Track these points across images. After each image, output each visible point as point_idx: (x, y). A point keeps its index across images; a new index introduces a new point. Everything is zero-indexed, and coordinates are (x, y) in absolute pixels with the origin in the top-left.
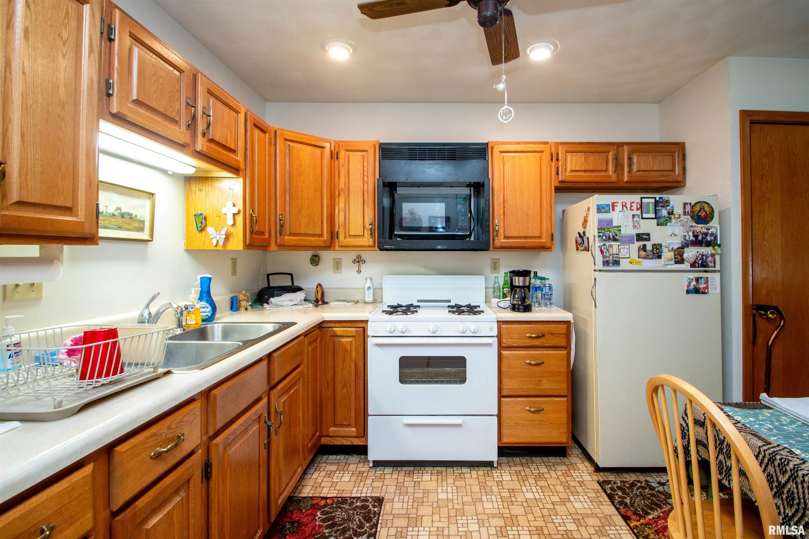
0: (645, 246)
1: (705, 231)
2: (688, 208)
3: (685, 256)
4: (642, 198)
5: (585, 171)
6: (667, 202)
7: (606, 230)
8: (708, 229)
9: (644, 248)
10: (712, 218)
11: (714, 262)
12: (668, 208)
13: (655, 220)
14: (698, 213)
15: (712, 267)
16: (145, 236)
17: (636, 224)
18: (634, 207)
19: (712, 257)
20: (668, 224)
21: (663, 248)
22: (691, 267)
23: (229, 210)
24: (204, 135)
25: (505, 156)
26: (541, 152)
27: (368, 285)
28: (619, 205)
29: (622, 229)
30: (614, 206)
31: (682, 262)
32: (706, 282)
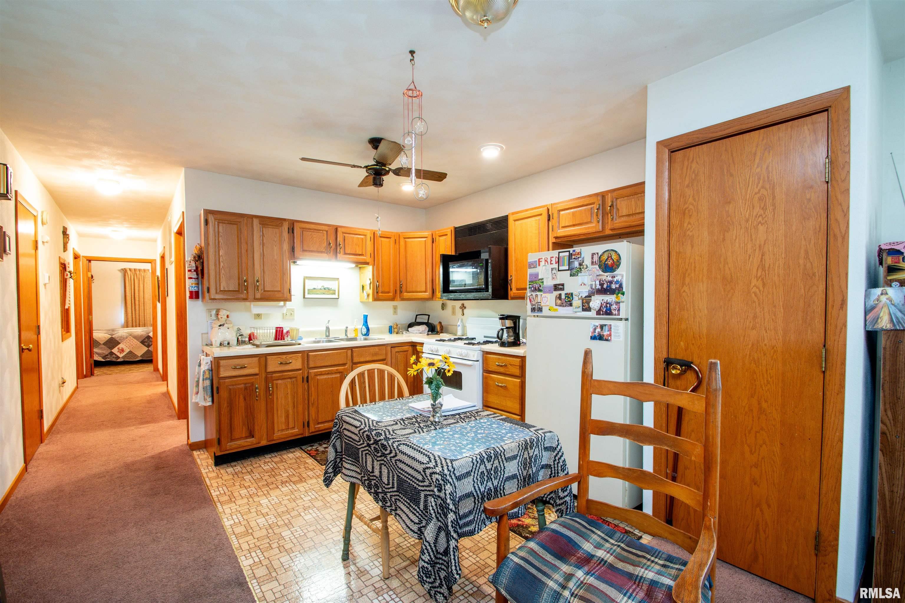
0: (560, 295)
1: (610, 279)
2: (596, 258)
3: (591, 304)
4: (559, 253)
5: (574, 225)
6: (579, 254)
7: (534, 282)
8: (613, 277)
9: (560, 297)
10: (618, 266)
11: (619, 310)
12: (580, 259)
13: (569, 272)
14: (605, 262)
15: (615, 315)
16: (336, 296)
17: (554, 276)
18: (554, 262)
19: (616, 305)
20: (579, 274)
21: (574, 296)
22: (597, 315)
23: (369, 282)
24: (340, 253)
25: (517, 222)
26: (541, 215)
27: (459, 324)
28: (543, 260)
29: (545, 281)
30: (539, 262)
31: (589, 309)
32: (610, 330)
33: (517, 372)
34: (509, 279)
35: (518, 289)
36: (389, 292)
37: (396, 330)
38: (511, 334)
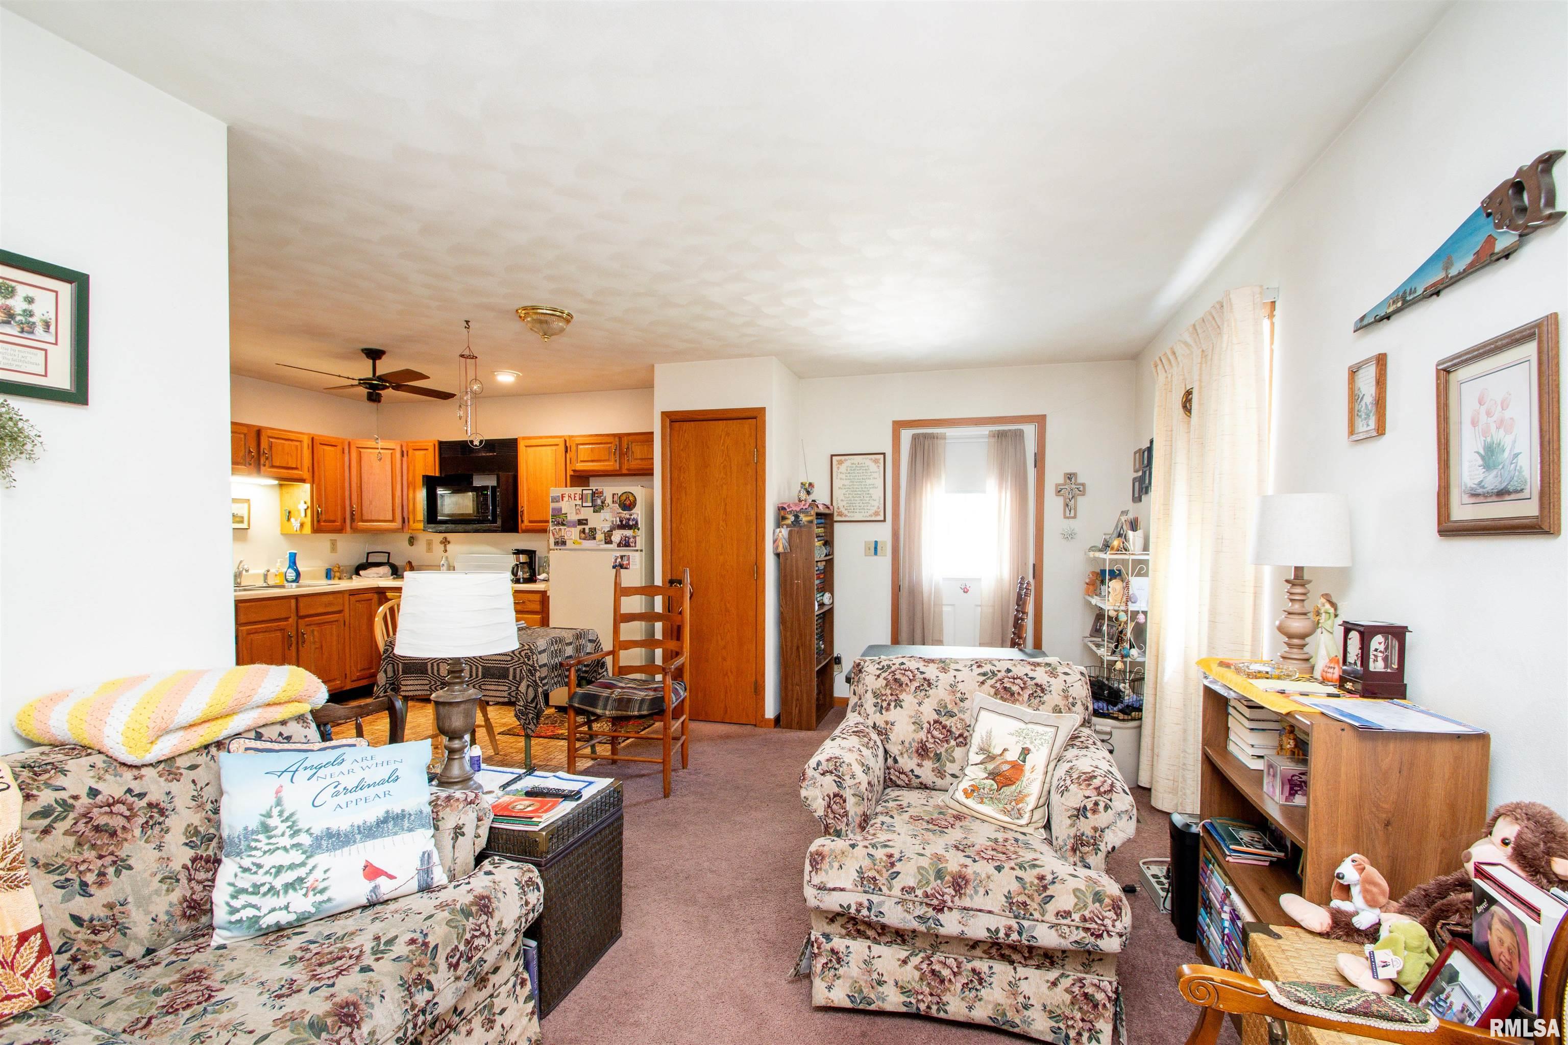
0: (584, 529)
1: (628, 516)
2: (616, 498)
3: (613, 538)
4: (581, 489)
5: (592, 461)
6: (602, 493)
7: (557, 516)
8: (631, 515)
9: (583, 531)
10: (634, 506)
11: (635, 543)
12: (602, 497)
13: (592, 508)
14: (624, 501)
15: (632, 547)
16: (245, 526)
17: (578, 512)
18: (577, 498)
19: (633, 538)
20: (601, 511)
21: (597, 531)
22: (617, 547)
23: (302, 507)
24: (264, 465)
25: (529, 449)
26: (557, 445)
27: (442, 562)
28: (566, 496)
29: (568, 516)
30: (563, 497)
31: (610, 542)
32: (629, 559)
33: (537, 607)
34: (520, 509)
35: (530, 522)
36: (334, 521)
37: (338, 574)
38: (527, 570)
